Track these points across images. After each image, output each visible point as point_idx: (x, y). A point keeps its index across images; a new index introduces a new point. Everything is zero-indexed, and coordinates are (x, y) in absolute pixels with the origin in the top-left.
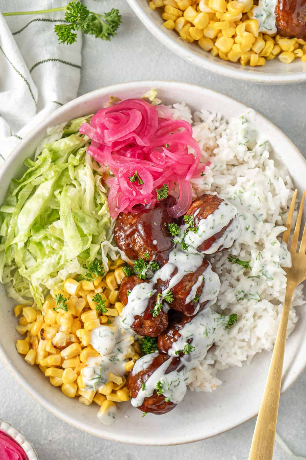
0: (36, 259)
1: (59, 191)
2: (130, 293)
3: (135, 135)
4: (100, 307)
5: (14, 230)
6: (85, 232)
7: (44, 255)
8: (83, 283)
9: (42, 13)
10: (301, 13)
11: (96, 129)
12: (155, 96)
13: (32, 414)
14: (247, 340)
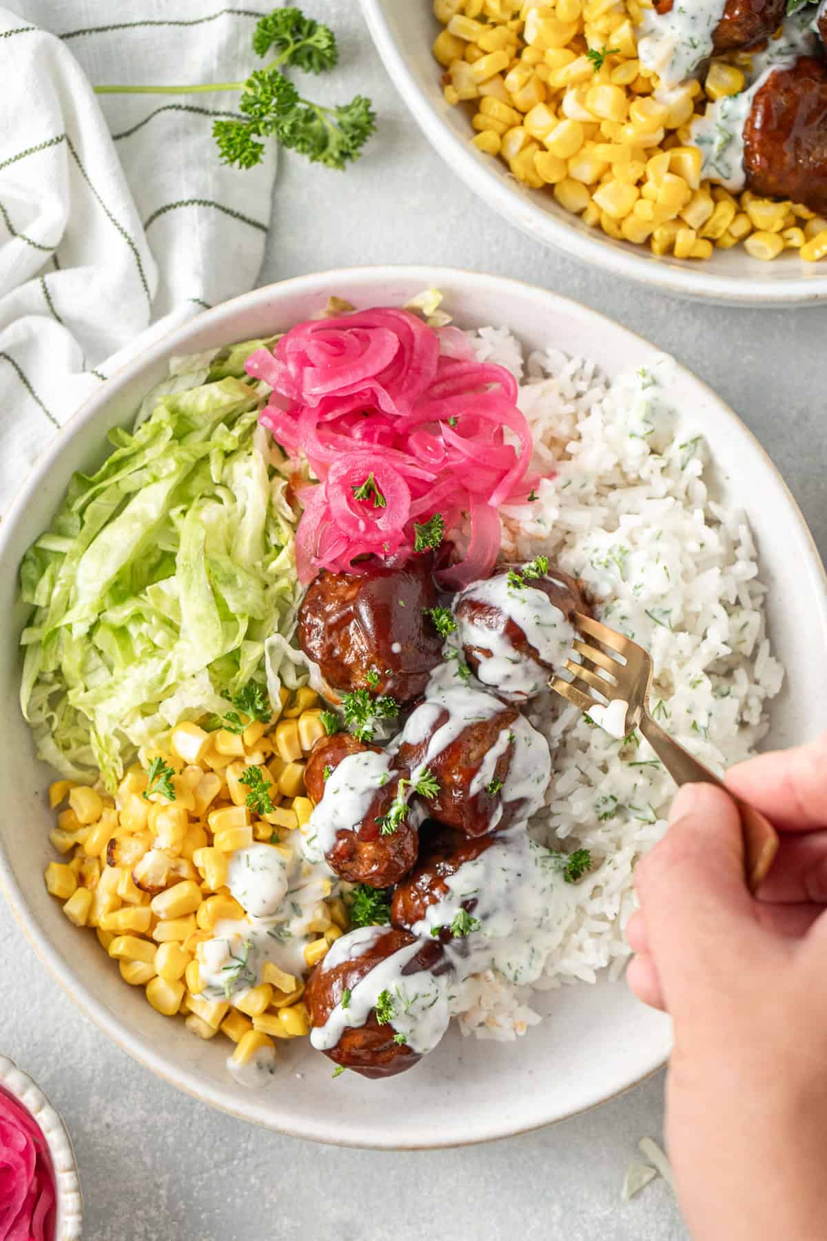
0: (111, 668)
1: (182, 507)
2: (331, 772)
3: (376, 386)
4: (257, 799)
5: (68, 592)
6: (233, 607)
7: (130, 658)
8: (218, 736)
9: (186, 93)
10: (806, 141)
11: (286, 363)
12: (435, 305)
13: (68, 1055)
14: (611, 917)
